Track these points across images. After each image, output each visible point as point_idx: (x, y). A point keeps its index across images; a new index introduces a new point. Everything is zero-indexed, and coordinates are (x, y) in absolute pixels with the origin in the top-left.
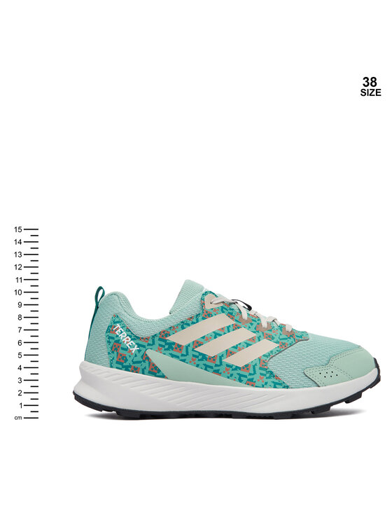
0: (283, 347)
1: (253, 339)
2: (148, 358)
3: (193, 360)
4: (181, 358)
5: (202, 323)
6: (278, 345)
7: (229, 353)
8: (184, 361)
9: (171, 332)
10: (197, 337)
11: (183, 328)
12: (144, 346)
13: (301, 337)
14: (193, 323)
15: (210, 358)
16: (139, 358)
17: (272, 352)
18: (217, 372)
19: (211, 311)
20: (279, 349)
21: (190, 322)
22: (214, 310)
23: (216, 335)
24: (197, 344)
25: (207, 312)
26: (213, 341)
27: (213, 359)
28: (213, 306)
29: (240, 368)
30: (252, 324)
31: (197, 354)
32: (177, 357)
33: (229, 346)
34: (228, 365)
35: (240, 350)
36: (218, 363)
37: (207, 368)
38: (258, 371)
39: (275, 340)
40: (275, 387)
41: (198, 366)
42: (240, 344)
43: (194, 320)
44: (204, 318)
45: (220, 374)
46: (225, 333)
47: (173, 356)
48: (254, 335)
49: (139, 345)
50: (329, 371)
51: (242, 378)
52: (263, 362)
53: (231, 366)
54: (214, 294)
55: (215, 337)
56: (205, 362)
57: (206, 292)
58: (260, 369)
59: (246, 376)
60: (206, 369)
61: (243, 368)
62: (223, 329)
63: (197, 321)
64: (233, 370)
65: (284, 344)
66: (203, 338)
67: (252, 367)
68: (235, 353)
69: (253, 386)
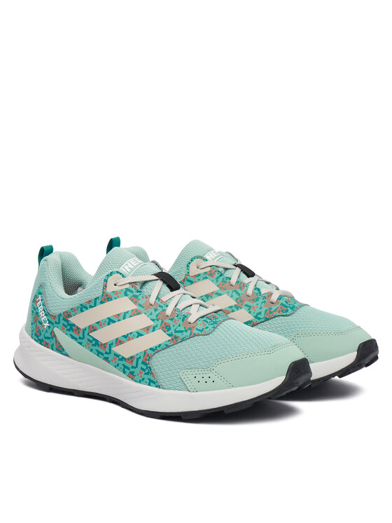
0: (175, 340)
1: (147, 329)
2: (55, 336)
3: (88, 344)
4: (79, 340)
5: (99, 307)
6: (170, 338)
7: (119, 342)
8: (81, 343)
9: (73, 313)
10: (93, 322)
11: (82, 311)
12: (53, 324)
13: (201, 331)
14: (91, 307)
15: (102, 344)
16: (48, 335)
17: (160, 345)
18: (106, 359)
19: (112, 294)
20: (168, 343)
21: (88, 305)
22: (116, 293)
23: (110, 321)
24: (92, 328)
25: (107, 295)
26: (107, 328)
27: (104, 346)
28: (117, 288)
29: (125, 359)
30: (156, 310)
31: (91, 339)
32: (76, 339)
33: (119, 335)
34: (116, 355)
35: (129, 340)
36: (107, 350)
37: (99, 353)
38: (140, 365)
39: (169, 332)
40: (149, 385)
41: (91, 351)
42: (131, 333)
43: (93, 304)
44: (102, 303)
45: (109, 362)
46: (119, 320)
47: (73, 337)
48: (152, 323)
49: (50, 322)
50: (206, 376)
51: (126, 370)
52: (147, 357)
53: (118, 356)
54: (121, 274)
55: (109, 324)
56: (97, 348)
57: (111, 273)
58: (143, 363)
59: (129, 369)
60: (98, 355)
61: (128, 359)
62: (119, 315)
63: (95, 306)
64: (119, 360)
65: (176, 338)
66: (98, 323)
67: (136, 359)
68: (124, 342)
69: (133, 379)
